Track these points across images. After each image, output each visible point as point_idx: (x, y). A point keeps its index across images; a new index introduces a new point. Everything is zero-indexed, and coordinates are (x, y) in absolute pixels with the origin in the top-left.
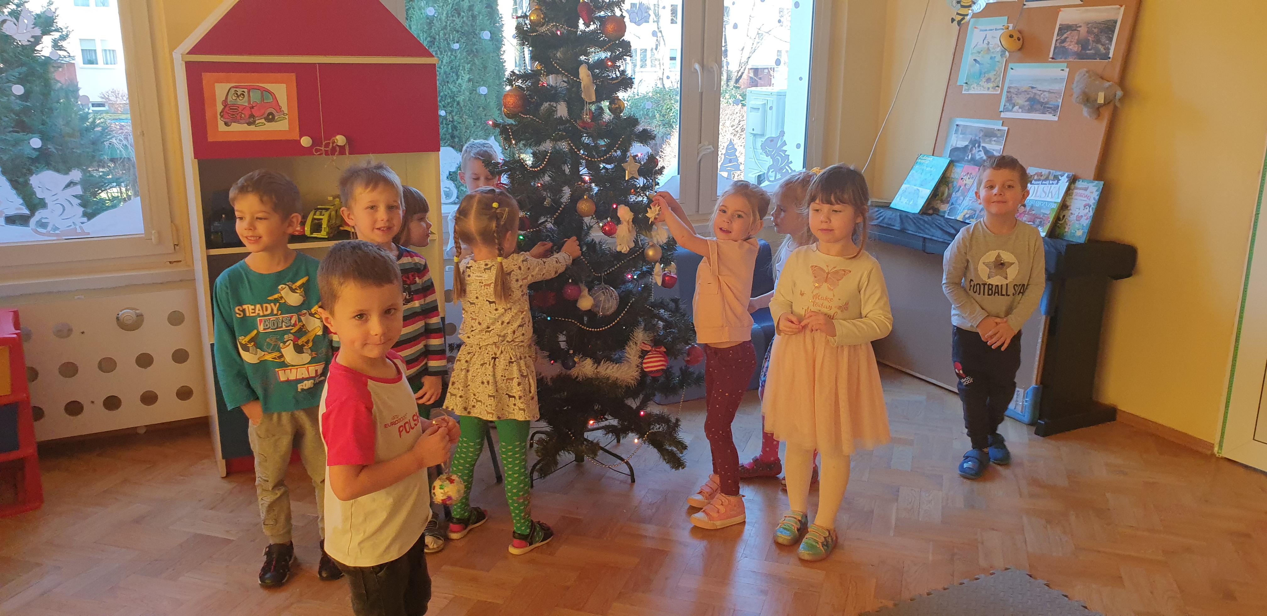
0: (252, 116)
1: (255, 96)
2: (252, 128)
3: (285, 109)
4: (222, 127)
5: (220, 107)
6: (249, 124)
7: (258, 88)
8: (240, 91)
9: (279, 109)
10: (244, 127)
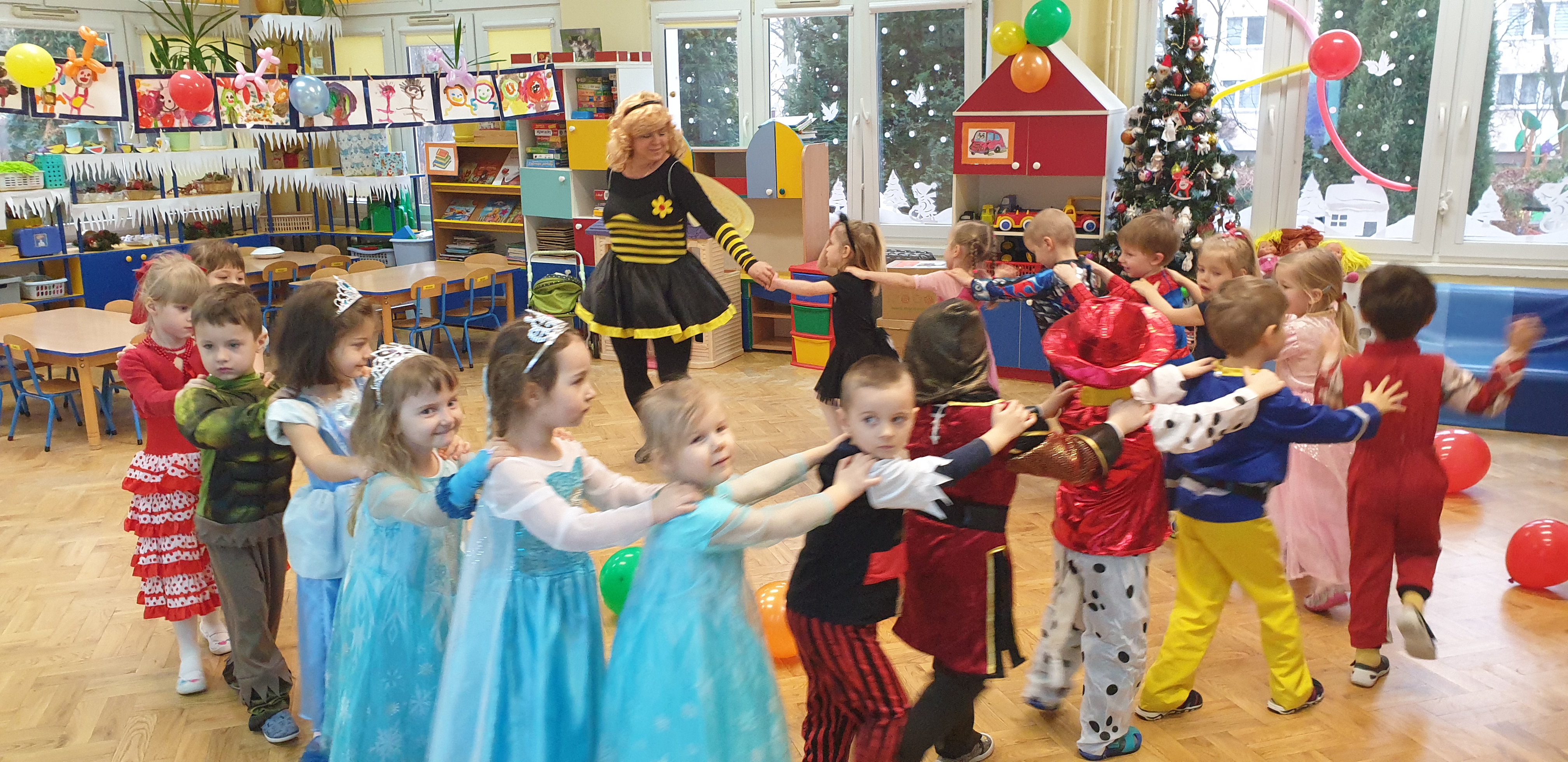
0: (987, 148)
1: (990, 137)
2: (986, 156)
3: (1007, 145)
4: (970, 155)
5: (970, 143)
6: (985, 154)
7: (993, 132)
8: (982, 133)
9: (1003, 145)
10: (982, 156)
